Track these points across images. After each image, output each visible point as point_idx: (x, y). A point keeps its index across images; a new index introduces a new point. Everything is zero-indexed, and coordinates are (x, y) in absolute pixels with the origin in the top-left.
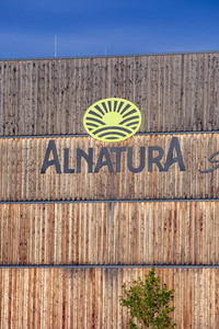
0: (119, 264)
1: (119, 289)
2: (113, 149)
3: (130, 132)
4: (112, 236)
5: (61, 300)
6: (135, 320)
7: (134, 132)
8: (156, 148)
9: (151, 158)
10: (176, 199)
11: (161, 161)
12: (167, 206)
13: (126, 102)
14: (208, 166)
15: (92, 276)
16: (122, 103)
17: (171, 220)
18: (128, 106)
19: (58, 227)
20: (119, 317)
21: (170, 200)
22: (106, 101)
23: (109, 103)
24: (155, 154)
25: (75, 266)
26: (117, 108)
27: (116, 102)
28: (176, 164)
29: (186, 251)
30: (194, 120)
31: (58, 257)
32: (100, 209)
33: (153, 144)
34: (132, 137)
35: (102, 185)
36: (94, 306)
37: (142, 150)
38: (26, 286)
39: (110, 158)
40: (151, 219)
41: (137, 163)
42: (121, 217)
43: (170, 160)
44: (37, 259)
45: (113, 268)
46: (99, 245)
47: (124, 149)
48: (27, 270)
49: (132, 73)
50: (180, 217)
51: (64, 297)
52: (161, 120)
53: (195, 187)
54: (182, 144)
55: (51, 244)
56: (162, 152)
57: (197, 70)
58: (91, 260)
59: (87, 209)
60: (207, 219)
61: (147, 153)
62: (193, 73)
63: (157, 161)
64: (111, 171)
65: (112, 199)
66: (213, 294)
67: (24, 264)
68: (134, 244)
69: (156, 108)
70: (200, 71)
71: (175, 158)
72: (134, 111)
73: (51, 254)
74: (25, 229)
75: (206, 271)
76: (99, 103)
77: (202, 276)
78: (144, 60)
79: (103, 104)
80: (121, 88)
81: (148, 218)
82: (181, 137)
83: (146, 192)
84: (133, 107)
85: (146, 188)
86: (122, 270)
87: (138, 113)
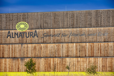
0: (24, 57)
1: (24, 63)
2: (22, 33)
3: (26, 29)
4: (22, 51)
5: (11, 65)
6: (27, 69)
7: (27, 29)
8: (32, 32)
9: (31, 35)
10: (36, 43)
11: (33, 35)
12: (34, 45)
13: (25, 23)
14: (43, 36)
15: (18, 60)
16: (24, 23)
17: (35, 48)
18: (26, 23)
19: (11, 50)
20: (24, 69)
21: (35, 44)
22: (21, 22)
23: (22, 23)
24: (32, 34)
25: (14, 58)
26: (23, 24)
27: (23, 23)
28: (36, 36)
29: (38, 55)
30: (40, 27)
31: (11, 56)
32: (20, 46)
33: (31, 32)
34: (27, 30)
35: (20, 40)
36: (18, 66)
37: (29, 33)
38: (4, 62)
39: (22, 35)
40: (31, 48)
41: (28, 36)
42: (24, 47)
43: (35, 35)
44: (6, 56)
45: (22, 58)
46: (19, 53)
47: (25, 33)
48: (4, 59)
49: (26, 16)
50: (37, 47)
51: (12, 65)
52: (33, 26)
53: (40, 41)
54: (37, 32)
55: (9, 53)
56: (33, 33)
57: (40, 16)
58: (18, 57)
59: (17, 46)
60: (42, 48)
61: (30, 34)
62: (39, 17)
63: (32, 35)
64: (22, 37)
65: (22, 44)
66: (44, 64)
67: (3, 58)
68: (27, 53)
69: (32, 24)
70: (41, 16)
71: (36, 35)
72: (27, 25)
73: (9, 55)
74: (3, 50)
75: (42, 59)
76: (19, 23)
77: (42, 60)
78: (29, 14)
79: (20, 23)
80: (24, 20)
81: (30, 48)
82: (37, 30)
83: (30, 42)
84: (27, 24)
85: (30, 41)
86: (24, 59)
87: (28, 25)
